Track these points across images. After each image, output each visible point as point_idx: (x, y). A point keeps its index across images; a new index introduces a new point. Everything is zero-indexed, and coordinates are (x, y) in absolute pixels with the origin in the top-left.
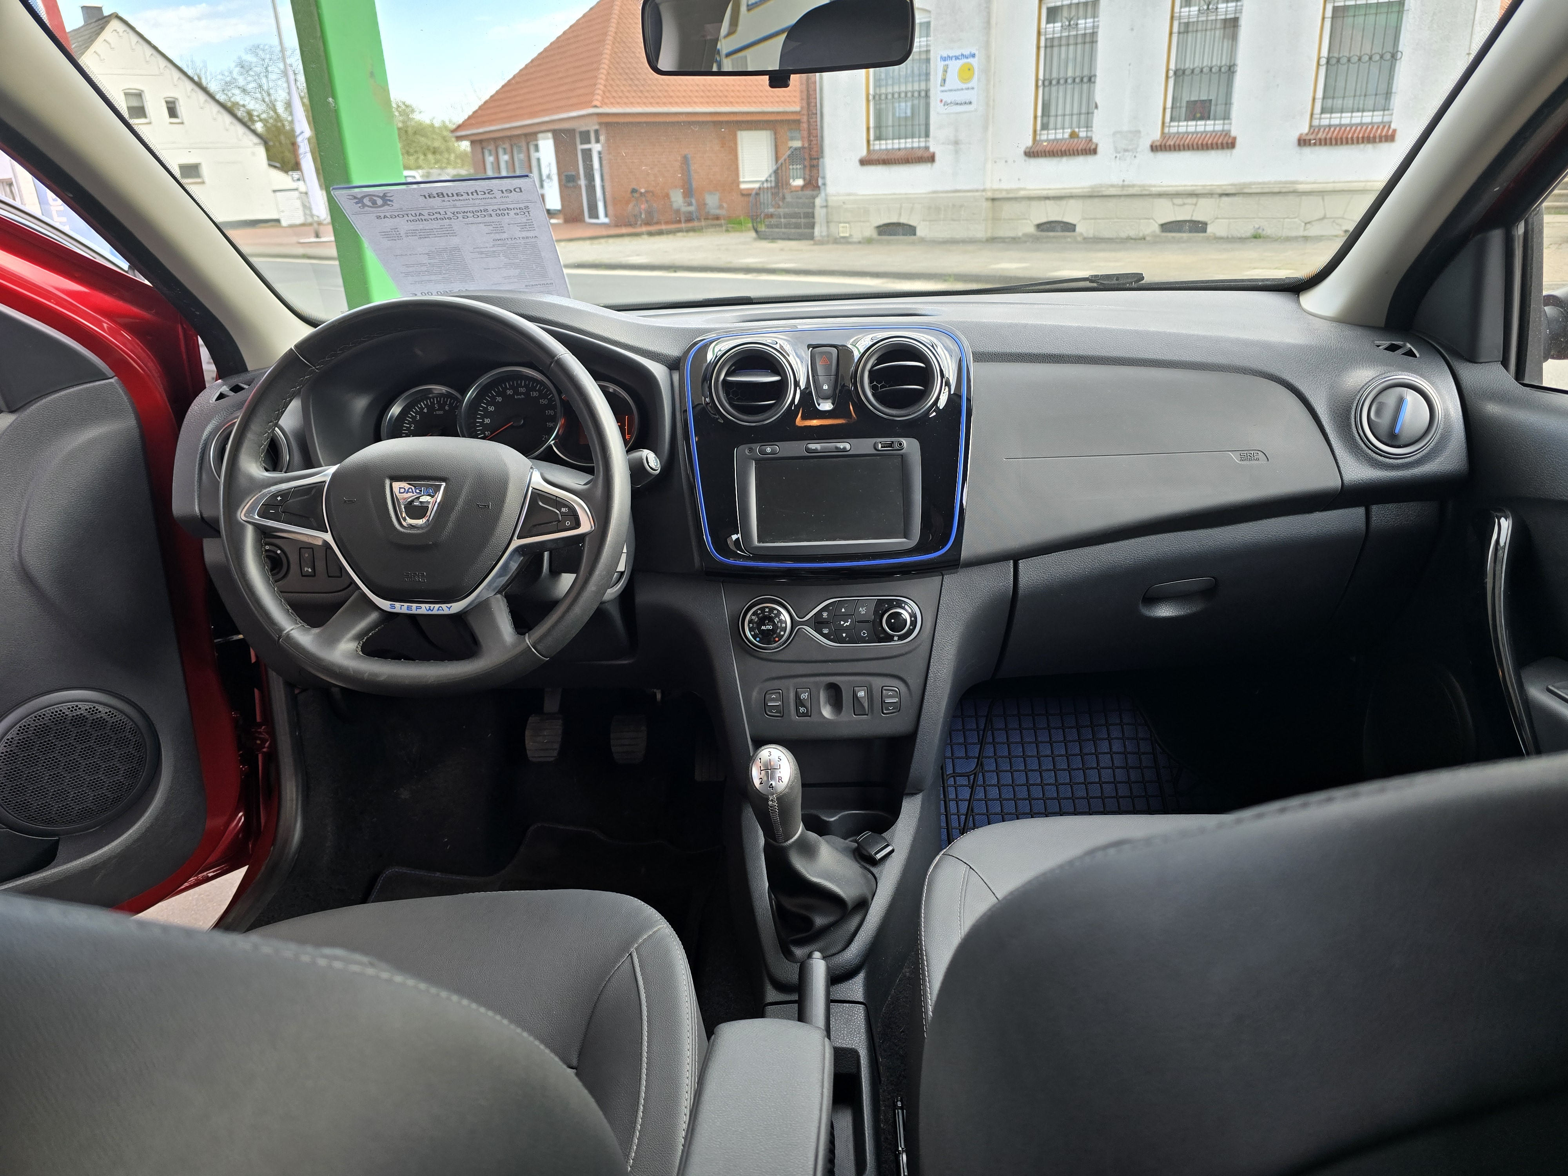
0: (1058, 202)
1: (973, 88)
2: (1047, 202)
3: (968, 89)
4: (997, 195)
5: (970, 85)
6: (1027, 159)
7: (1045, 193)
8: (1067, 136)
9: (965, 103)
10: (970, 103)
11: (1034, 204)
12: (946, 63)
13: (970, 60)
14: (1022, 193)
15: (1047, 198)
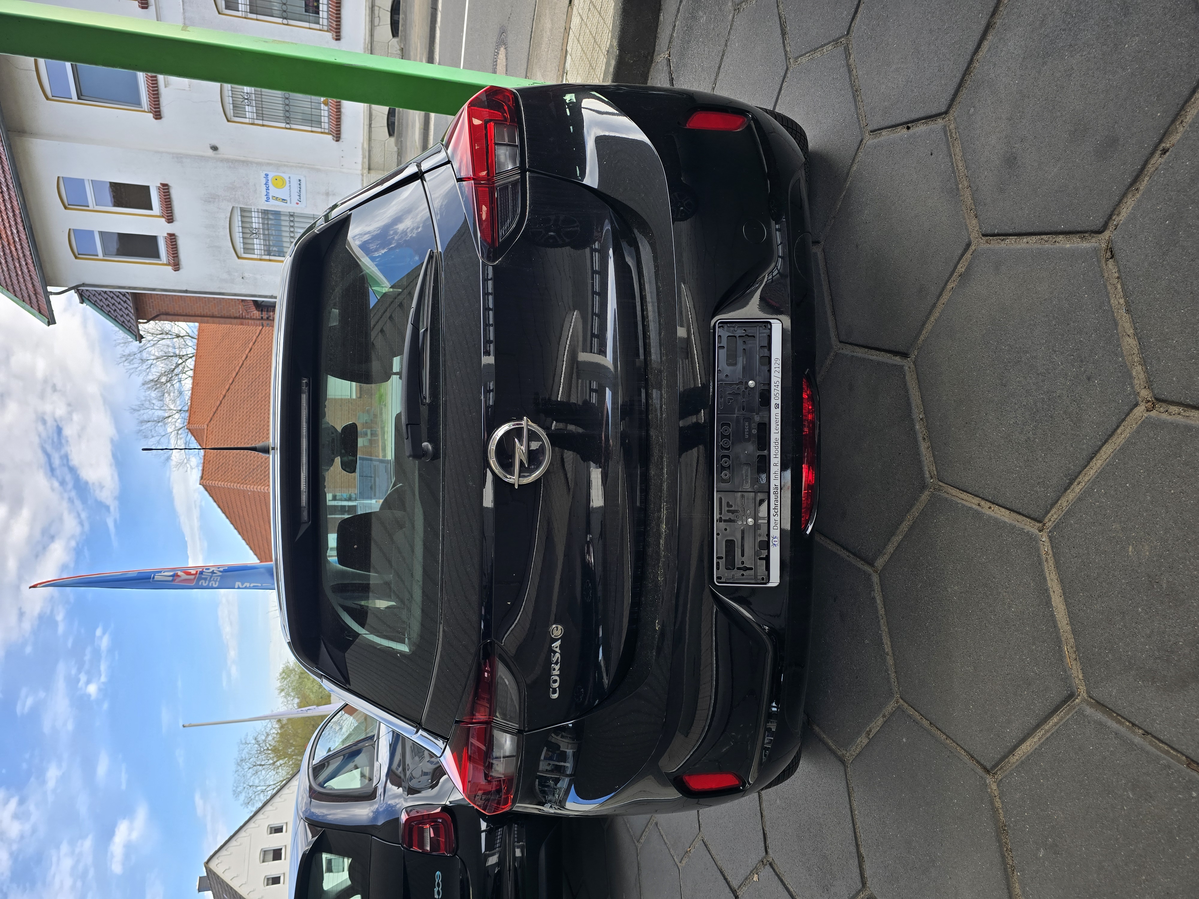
0: (373, 117)
1: (290, 178)
2: (373, 126)
3: (290, 181)
4: (367, 166)
5: (287, 180)
6: (341, 140)
7: (366, 128)
8: (326, 108)
9: (300, 184)
10: (300, 180)
11: (373, 136)
12: (271, 197)
13: (270, 178)
14: (366, 146)
15: (370, 125)
